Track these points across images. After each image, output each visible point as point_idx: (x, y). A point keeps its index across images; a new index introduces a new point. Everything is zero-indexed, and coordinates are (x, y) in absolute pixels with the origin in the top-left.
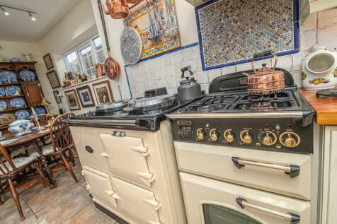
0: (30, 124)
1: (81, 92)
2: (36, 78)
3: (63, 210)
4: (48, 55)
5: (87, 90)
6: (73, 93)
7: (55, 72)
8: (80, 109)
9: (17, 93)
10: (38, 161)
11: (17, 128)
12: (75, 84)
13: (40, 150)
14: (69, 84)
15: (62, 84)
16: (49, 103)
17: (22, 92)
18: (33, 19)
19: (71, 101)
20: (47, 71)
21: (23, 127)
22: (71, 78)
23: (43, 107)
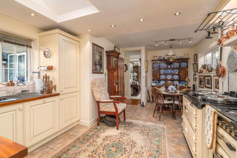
0: (175, 89)
1: (206, 78)
2: (187, 66)
3: (172, 128)
4: (197, 54)
5: (210, 78)
6: (202, 77)
7: (197, 64)
8: (203, 88)
9: (177, 73)
10: (172, 104)
11: (170, 89)
12: (205, 73)
13: (174, 100)
14: (202, 72)
15: (199, 71)
16: (189, 80)
17: (179, 73)
18: (190, 42)
19: (201, 81)
20: (194, 63)
21: (172, 89)
22: (205, 68)
23: (186, 81)
